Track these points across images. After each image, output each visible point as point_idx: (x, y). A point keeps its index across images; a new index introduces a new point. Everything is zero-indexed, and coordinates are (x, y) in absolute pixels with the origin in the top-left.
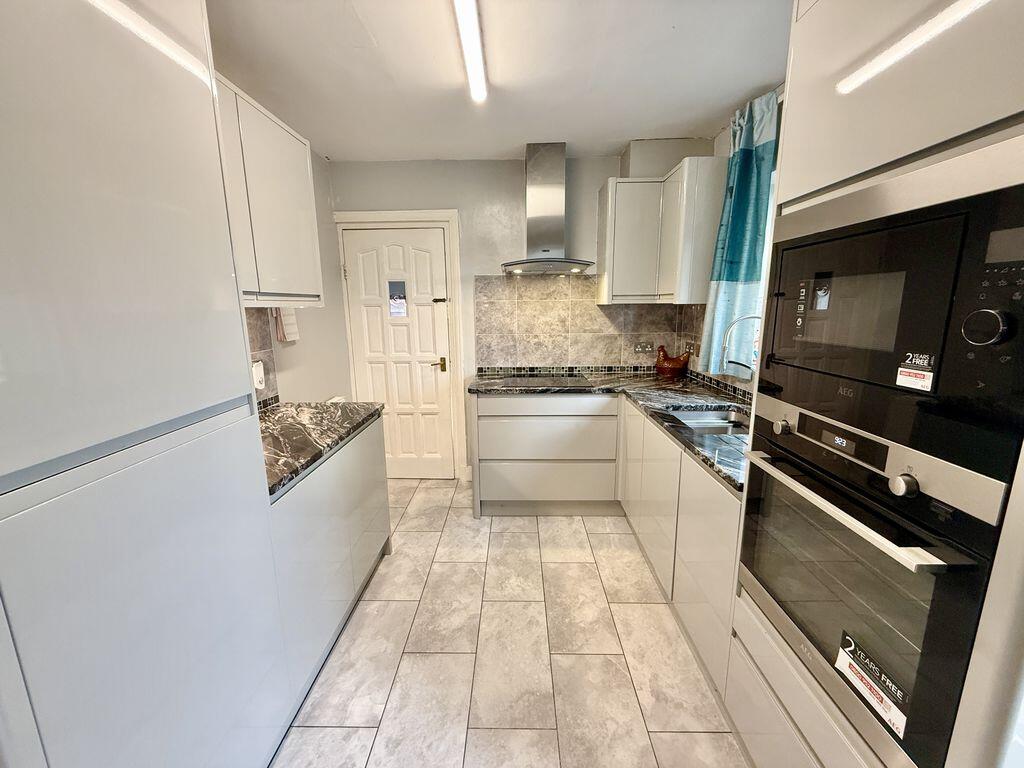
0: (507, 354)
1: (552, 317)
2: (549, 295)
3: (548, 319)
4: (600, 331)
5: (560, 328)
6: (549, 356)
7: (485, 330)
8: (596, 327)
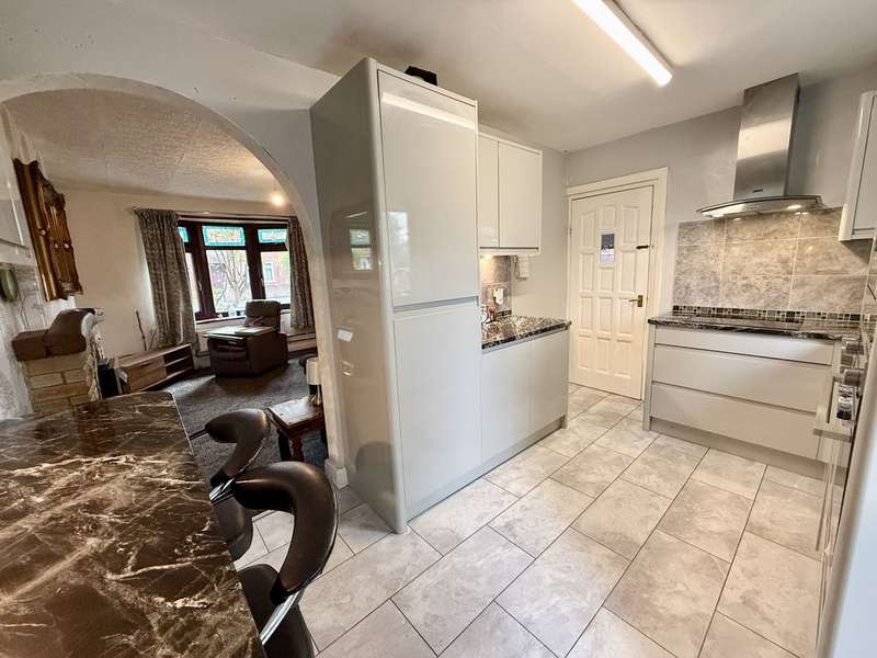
1: (770, 258)
2: (767, 235)
3: (763, 260)
4: (843, 271)
5: (779, 269)
6: (760, 298)
7: (685, 272)
8: (837, 268)
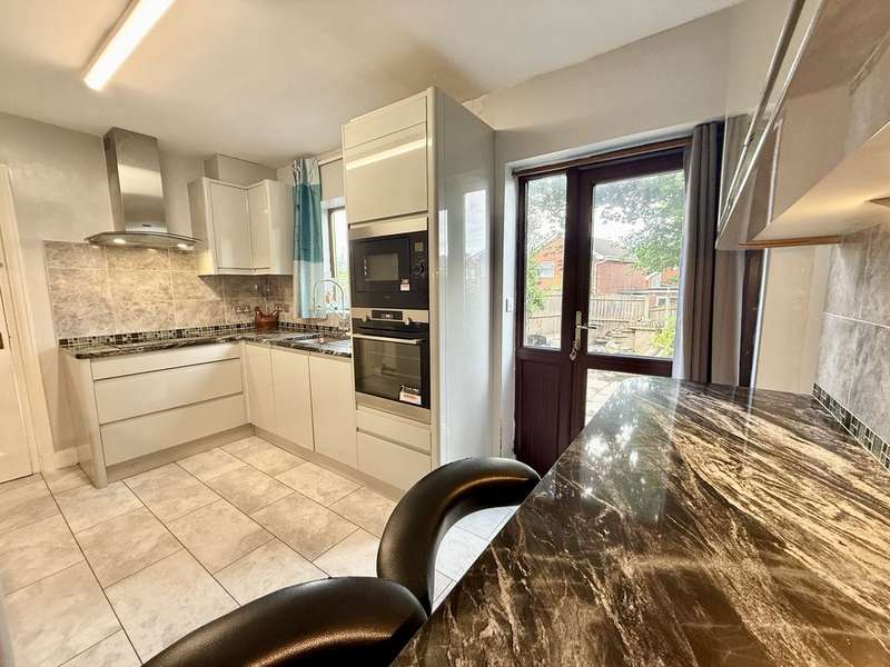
0: (100, 322)
1: (153, 285)
2: (146, 266)
3: (147, 287)
4: (202, 297)
5: (162, 295)
6: (154, 321)
7: (66, 299)
8: (200, 294)
